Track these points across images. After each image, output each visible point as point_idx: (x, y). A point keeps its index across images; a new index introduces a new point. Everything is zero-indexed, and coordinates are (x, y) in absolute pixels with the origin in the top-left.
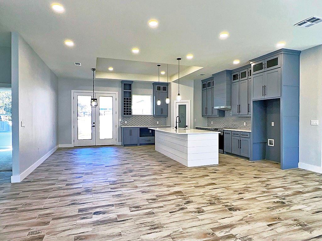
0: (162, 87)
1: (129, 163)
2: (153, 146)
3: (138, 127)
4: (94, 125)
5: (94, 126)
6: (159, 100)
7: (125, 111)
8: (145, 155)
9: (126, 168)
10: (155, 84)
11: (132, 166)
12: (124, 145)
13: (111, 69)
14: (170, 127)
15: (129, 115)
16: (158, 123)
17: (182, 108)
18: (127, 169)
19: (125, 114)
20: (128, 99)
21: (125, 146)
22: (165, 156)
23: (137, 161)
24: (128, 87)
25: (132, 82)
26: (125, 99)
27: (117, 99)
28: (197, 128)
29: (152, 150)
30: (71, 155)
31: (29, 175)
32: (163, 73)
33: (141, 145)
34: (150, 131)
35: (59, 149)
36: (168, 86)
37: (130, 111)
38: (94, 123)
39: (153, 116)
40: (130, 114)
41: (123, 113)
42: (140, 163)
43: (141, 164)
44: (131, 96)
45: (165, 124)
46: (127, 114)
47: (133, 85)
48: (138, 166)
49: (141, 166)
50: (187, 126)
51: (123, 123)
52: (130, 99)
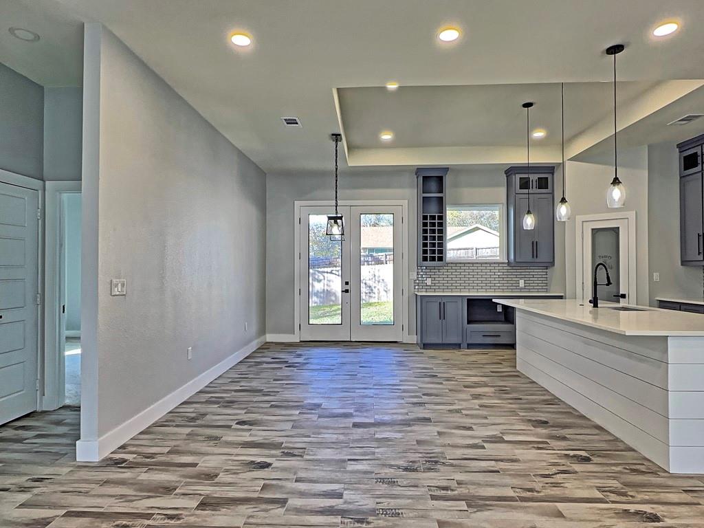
0: (534, 177)
1: (428, 420)
2: (506, 353)
3: (462, 294)
4: (347, 287)
5: (347, 291)
6: (529, 212)
7: (425, 252)
8: (486, 385)
9: (419, 442)
10: (511, 171)
11: (440, 433)
12: (424, 345)
13: (387, 137)
14: (561, 297)
15: (436, 263)
16: (522, 284)
17: (606, 239)
18: (422, 448)
19: (425, 259)
20: (433, 217)
21: (426, 346)
22: (554, 401)
23: (458, 411)
24: (433, 185)
25: (446, 169)
26: (425, 218)
27: (406, 220)
28: (664, 305)
29: (505, 369)
30: (281, 368)
31: (141, 433)
32: (539, 134)
33: (470, 346)
34: (499, 309)
35: (266, 347)
36: (553, 174)
37: (441, 252)
38: (347, 283)
39: (509, 263)
40: (441, 259)
41: (421, 255)
42: (468, 421)
43: (470, 429)
44: (441, 209)
45: (546, 286)
46: (433, 259)
47: (448, 180)
48: (460, 437)
49: (471, 442)
50: (623, 296)
51: (419, 284)
52: (441, 218)
